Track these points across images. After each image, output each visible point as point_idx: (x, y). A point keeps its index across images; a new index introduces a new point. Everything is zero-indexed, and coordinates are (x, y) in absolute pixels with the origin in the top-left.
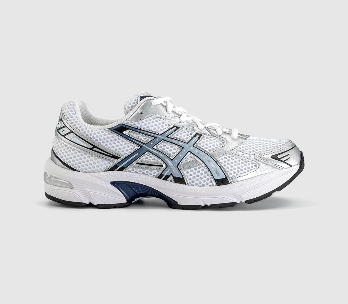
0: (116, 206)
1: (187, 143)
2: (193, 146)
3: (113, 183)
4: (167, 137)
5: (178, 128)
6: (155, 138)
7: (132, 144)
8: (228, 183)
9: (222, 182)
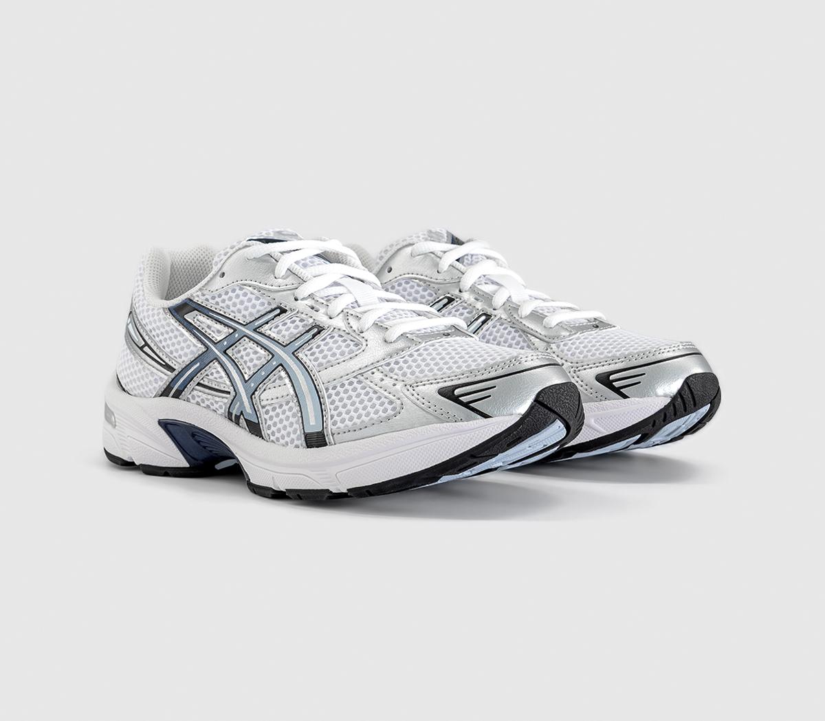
0: (169, 472)
1: (285, 346)
2: (293, 353)
3: (166, 425)
4: (255, 330)
5: (283, 311)
6: (235, 330)
7: (194, 341)
8: (325, 444)
9: (316, 440)
